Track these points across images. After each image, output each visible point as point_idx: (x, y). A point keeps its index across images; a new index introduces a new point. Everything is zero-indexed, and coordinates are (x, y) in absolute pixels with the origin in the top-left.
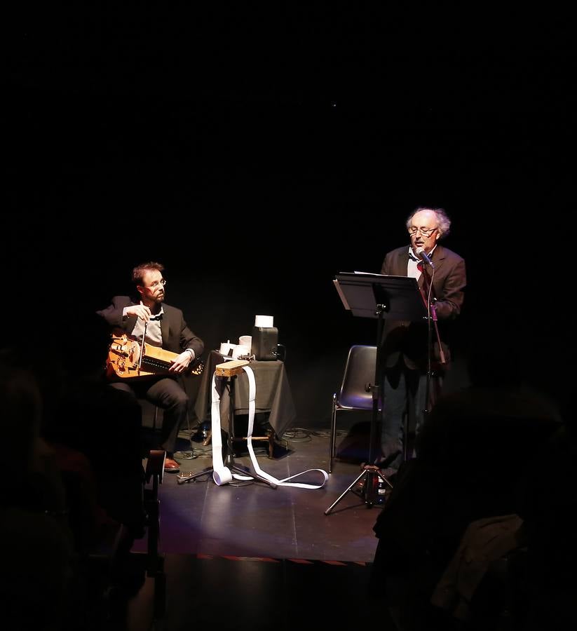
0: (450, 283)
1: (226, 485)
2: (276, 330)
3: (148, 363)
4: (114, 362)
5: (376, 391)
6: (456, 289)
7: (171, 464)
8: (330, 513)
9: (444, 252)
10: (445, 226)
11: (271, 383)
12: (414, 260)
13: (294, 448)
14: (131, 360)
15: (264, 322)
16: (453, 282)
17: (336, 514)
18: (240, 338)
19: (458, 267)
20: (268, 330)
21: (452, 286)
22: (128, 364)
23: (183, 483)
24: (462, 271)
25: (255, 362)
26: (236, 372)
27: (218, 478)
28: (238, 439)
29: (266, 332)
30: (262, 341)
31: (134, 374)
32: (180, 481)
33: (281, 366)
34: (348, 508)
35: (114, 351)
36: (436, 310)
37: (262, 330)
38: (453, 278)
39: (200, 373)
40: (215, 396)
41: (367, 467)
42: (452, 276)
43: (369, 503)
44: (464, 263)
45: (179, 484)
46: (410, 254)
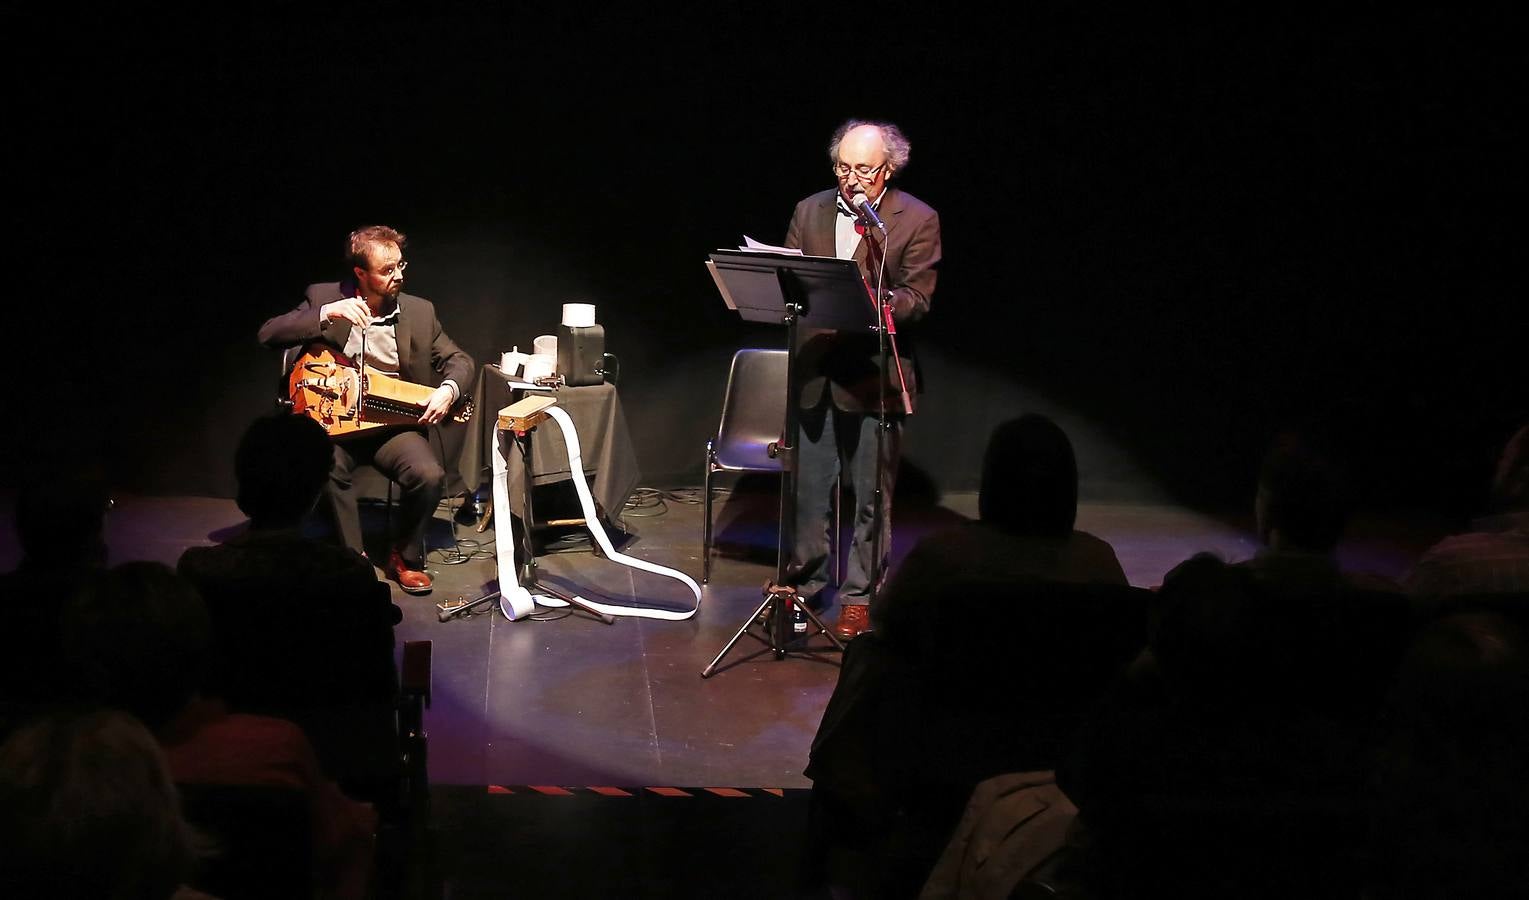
0: (912, 255)
1: (525, 618)
2: (600, 330)
3: (373, 406)
4: (313, 408)
5: (788, 457)
6: (921, 267)
7: (417, 579)
8: (712, 673)
9: (901, 199)
10: (901, 157)
11: (594, 425)
12: (847, 214)
13: (636, 530)
14: (344, 401)
15: (579, 316)
16: (916, 254)
17: (722, 674)
18: (536, 341)
19: (927, 228)
20: (586, 331)
21: (916, 260)
22: (339, 410)
23: (448, 619)
24: (934, 232)
25: (565, 389)
26: (535, 421)
27: (509, 606)
28: (542, 526)
29: (582, 336)
30: (577, 352)
31: (350, 427)
32: (443, 616)
33: (610, 394)
34: (743, 660)
35: (312, 388)
36: (892, 314)
37: (575, 332)
38: (917, 246)
39: (467, 418)
40: (498, 464)
41: (775, 588)
42: (916, 243)
43: (778, 651)
44: (937, 219)
45: (441, 620)
46: (840, 204)
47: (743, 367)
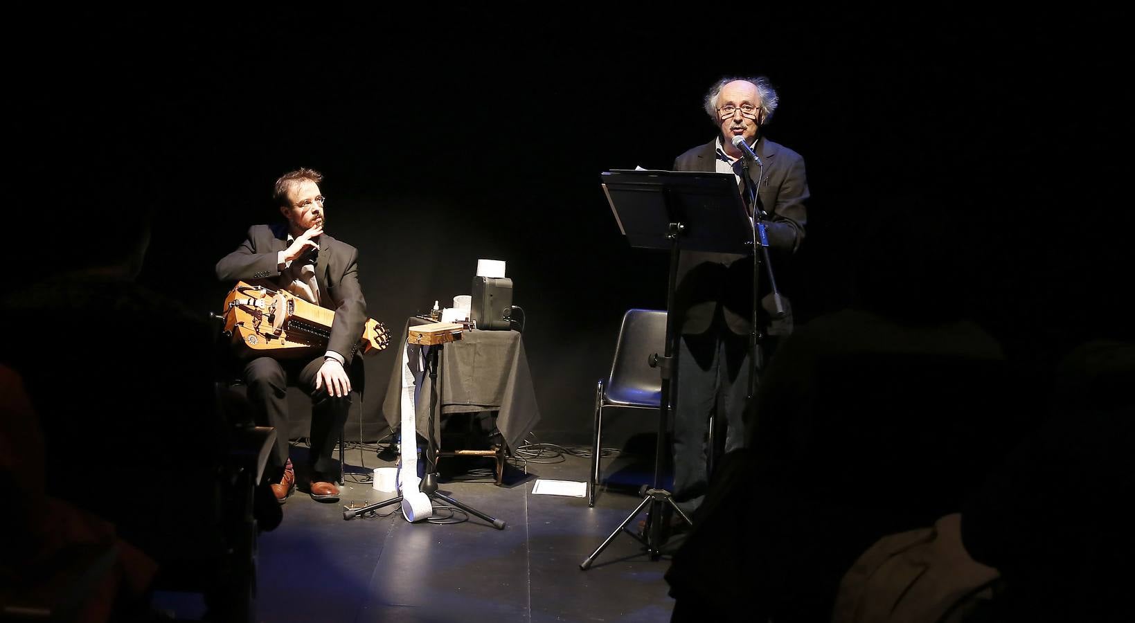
0: (785, 192)
1: (423, 521)
2: (509, 282)
3: (296, 326)
4: (242, 324)
5: (667, 366)
6: (792, 202)
7: (325, 488)
8: (588, 566)
11: (500, 363)
12: (725, 159)
13: (536, 471)
14: (271, 320)
15: (491, 269)
16: (789, 190)
17: (599, 568)
18: (455, 299)
19: (796, 168)
20: (497, 281)
21: (788, 196)
22: (266, 328)
23: (352, 517)
25: (476, 331)
26: (442, 339)
27: (410, 510)
28: (449, 454)
29: (493, 285)
30: (487, 299)
31: (275, 344)
32: (347, 513)
33: (516, 338)
34: (623, 560)
35: (242, 307)
37: (487, 281)
39: (384, 347)
40: (408, 379)
41: (652, 491)
42: (787, 182)
43: (654, 551)
45: (346, 518)
46: (719, 150)
47: (633, 324)
